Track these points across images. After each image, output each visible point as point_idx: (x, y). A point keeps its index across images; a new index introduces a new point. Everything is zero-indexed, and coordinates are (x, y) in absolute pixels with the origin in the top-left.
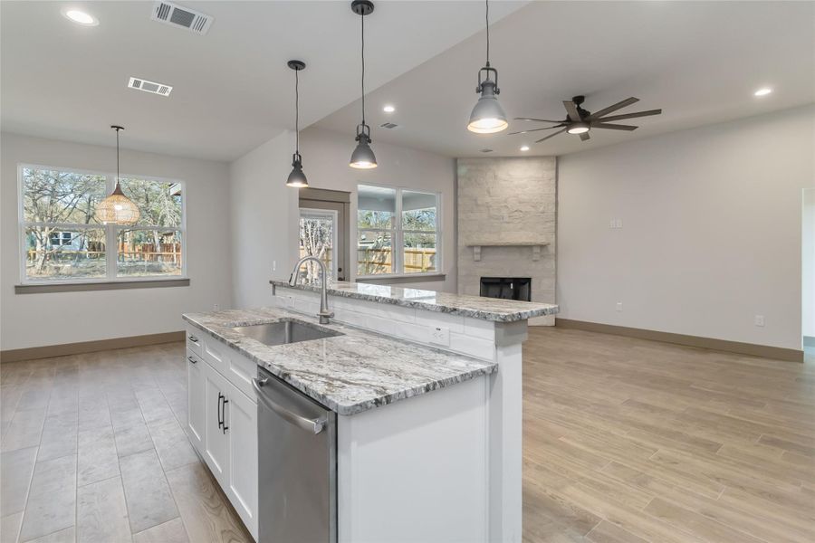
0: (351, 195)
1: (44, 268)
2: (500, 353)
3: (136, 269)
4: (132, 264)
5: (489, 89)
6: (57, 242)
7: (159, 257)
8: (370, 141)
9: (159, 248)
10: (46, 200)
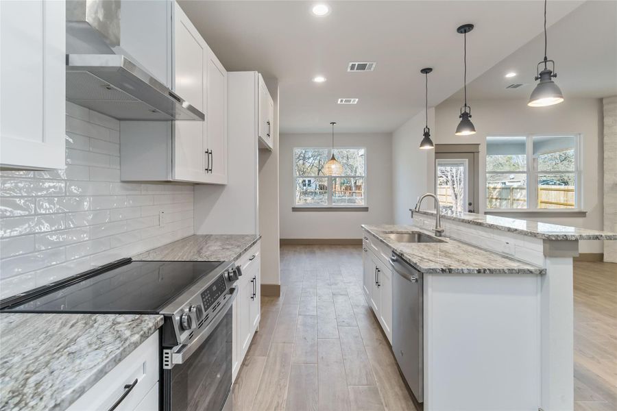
0: (480, 146)
1: (300, 199)
2: (548, 261)
3: (343, 201)
4: (340, 198)
5: (547, 76)
6: (305, 185)
7: (354, 194)
8: (470, 116)
9: (354, 189)
10: (301, 162)
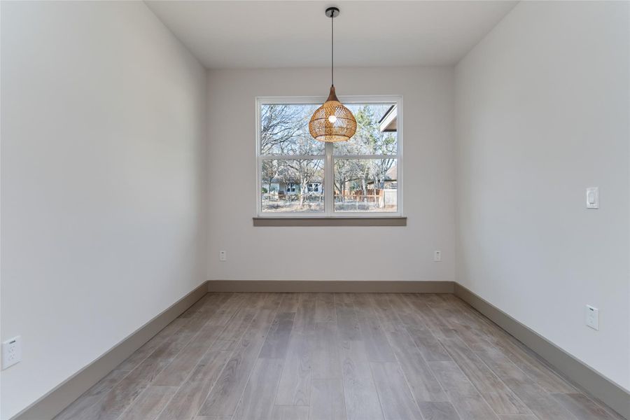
3: (352, 207)
4: (349, 204)
7: (365, 199)
9: (365, 192)
